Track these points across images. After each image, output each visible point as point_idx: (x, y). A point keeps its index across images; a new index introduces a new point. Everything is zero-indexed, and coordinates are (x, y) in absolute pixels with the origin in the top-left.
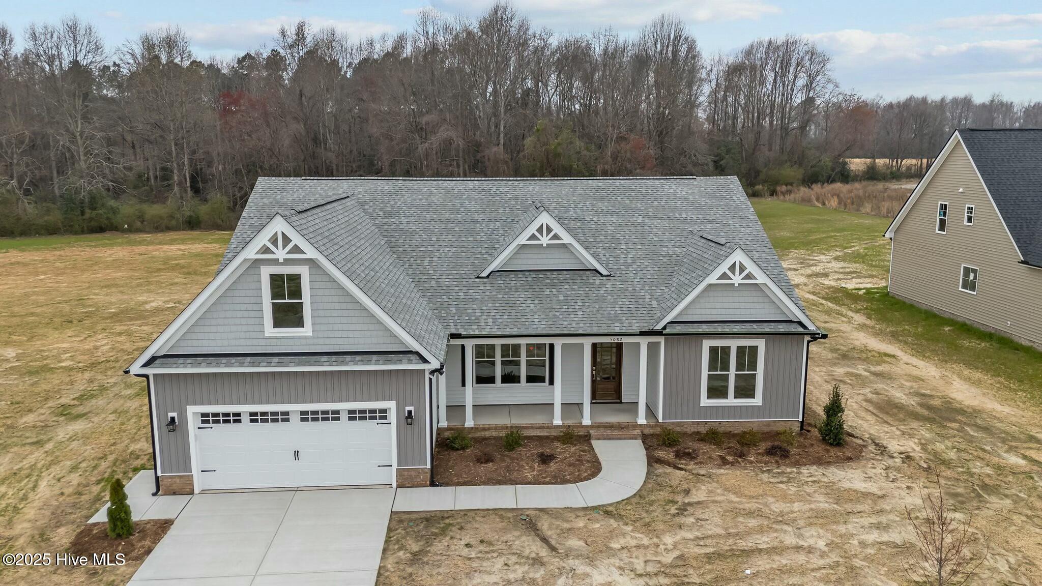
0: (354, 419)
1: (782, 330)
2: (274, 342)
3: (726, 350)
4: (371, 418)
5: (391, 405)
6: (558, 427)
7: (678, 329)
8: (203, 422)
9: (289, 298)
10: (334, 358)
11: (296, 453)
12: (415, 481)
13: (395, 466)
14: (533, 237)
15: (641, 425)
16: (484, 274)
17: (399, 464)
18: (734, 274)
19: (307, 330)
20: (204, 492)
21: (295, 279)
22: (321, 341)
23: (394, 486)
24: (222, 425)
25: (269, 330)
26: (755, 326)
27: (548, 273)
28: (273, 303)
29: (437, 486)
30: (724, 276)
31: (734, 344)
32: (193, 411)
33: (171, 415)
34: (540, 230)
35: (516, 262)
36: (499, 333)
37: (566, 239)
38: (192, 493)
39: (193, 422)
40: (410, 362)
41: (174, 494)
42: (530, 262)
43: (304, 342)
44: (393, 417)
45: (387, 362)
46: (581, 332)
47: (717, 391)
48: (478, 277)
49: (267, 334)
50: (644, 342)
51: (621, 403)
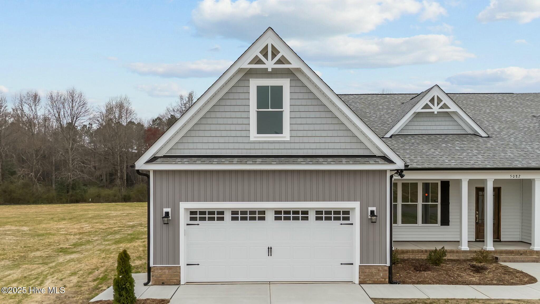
0: (321, 219)
2: (257, 146)
4: (336, 219)
5: (356, 205)
6: (465, 252)
8: (192, 219)
9: (271, 108)
10: (309, 159)
11: (270, 249)
12: (375, 278)
13: (357, 263)
14: (427, 106)
15: (537, 251)
16: (388, 135)
17: (361, 261)
19: (286, 135)
20: (188, 283)
21: (278, 91)
22: (297, 146)
23: (357, 281)
24: (207, 222)
25: (254, 135)
27: (437, 136)
28: (258, 112)
29: (396, 283)
32: (184, 206)
33: (165, 210)
34: (432, 100)
37: (453, 108)
38: (178, 283)
39: (184, 218)
41: (163, 284)
43: (282, 146)
44: (356, 217)
45: (356, 163)
48: (383, 138)
49: (252, 139)
50: (538, 178)
51: (500, 241)
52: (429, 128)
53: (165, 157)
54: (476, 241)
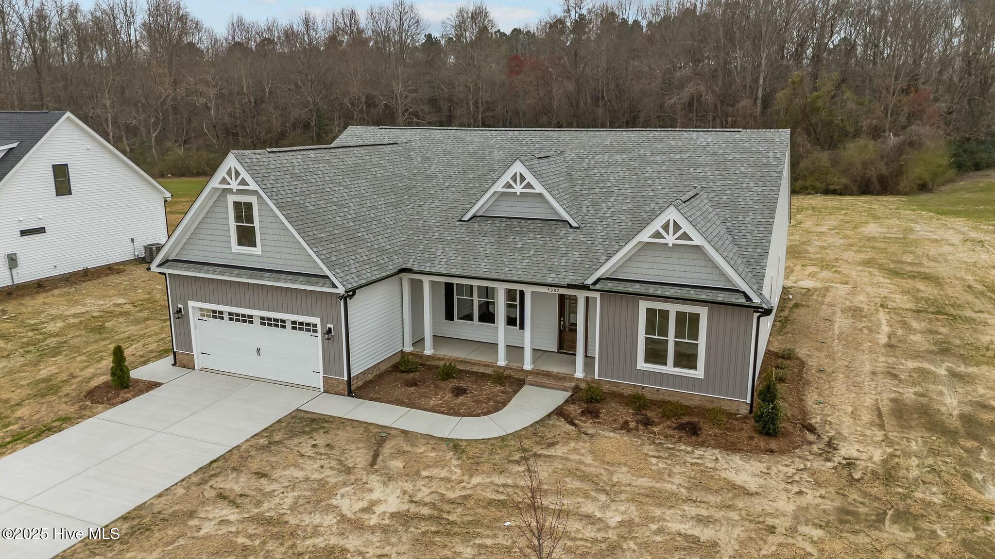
0: (296, 328)
1: (720, 299)
2: (238, 257)
3: (665, 314)
4: (308, 330)
5: (317, 320)
6: (502, 367)
8: (200, 315)
9: (246, 223)
11: (258, 350)
12: (336, 389)
13: (322, 374)
14: (508, 185)
15: (577, 379)
16: (466, 218)
18: (668, 233)
19: (258, 250)
20: (203, 369)
21: (249, 206)
22: (267, 260)
23: (322, 390)
24: (212, 319)
25: (236, 248)
26: (692, 291)
28: (237, 226)
29: (353, 397)
30: (657, 235)
31: (673, 309)
32: (192, 305)
33: (179, 306)
34: (514, 178)
35: (496, 208)
36: (445, 272)
37: (539, 188)
38: (193, 368)
39: (193, 314)
40: (324, 285)
41: (184, 367)
42: (509, 209)
43: (253, 259)
44: (319, 331)
45: (308, 283)
46: (515, 279)
47: (655, 354)
48: (460, 221)
49: (234, 250)
50: (581, 295)
51: (587, 356)
52: (517, 209)
53: (174, 260)
54: (558, 352)
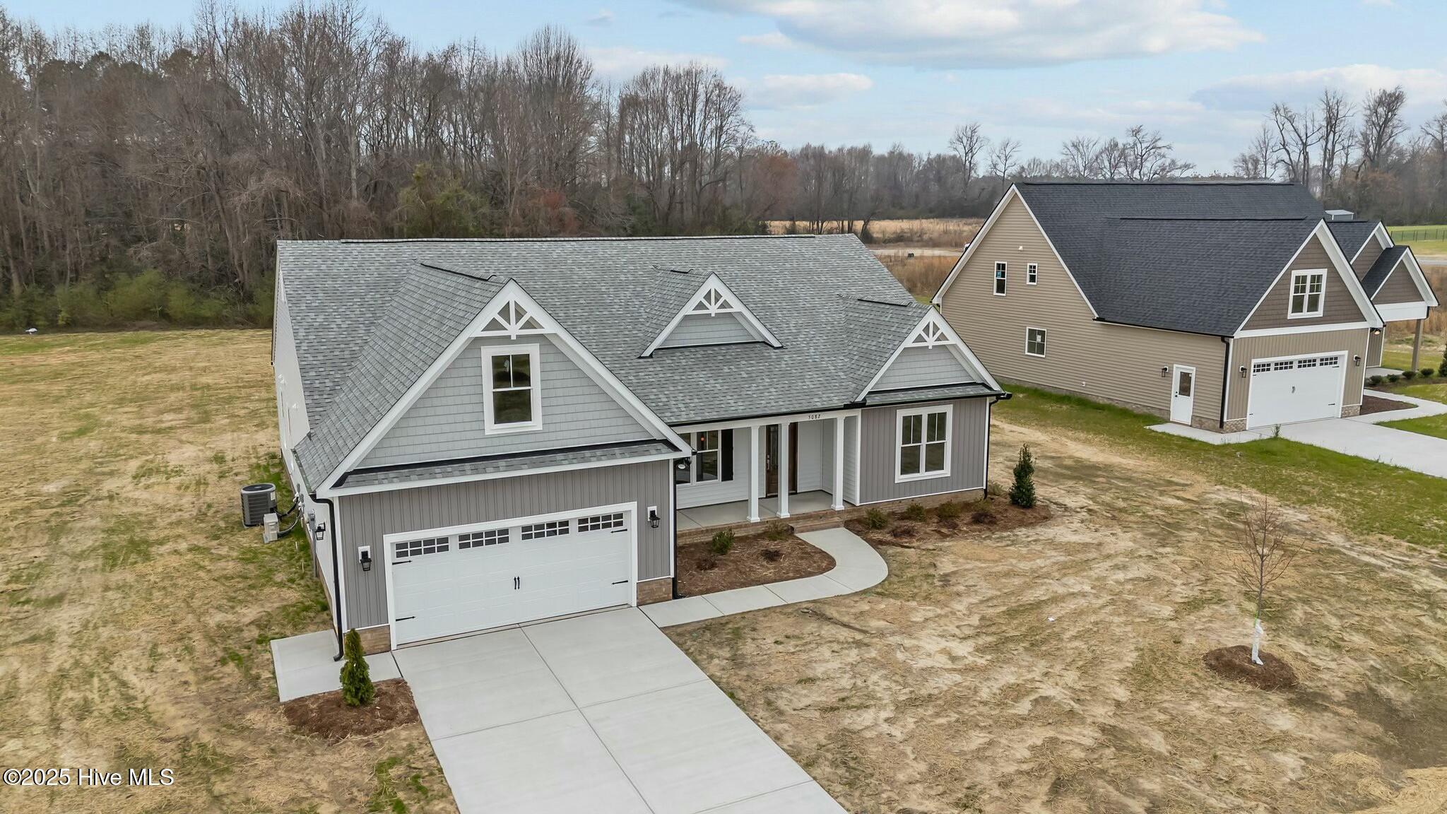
0: (585, 529)
1: (972, 393)
2: (496, 442)
3: (918, 419)
4: (605, 526)
5: (632, 507)
6: (756, 524)
7: (877, 399)
8: (399, 555)
9: (515, 386)
10: (571, 455)
11: (517, 580)
12: (656, 596)
13: (634, 580)
14: (700, 306)
15: (839, 512)
16: (647, 353)
17: (640, 577)
18: (928, 335)
19: (536, 422)
20: (402, 646)
21: (523, 361)
22: (553, 436)
23: (635, 604)
24: (423, 557)
25: (491, 427)
26: (946, 390)
27: (716, 348)
28: (495, 393)
29: (681, 597)
30: (919, 338)
31: (924, 412)
32: (390, 540)
33: (362, 549)
34: (708, 297)
35: (678, 337)
36: (699, 418)
37: (737, 307)
38: (388, 649)
39: (389, 554)
40: (659, 452)
42: (694, 336)
43: (525, 439)
44: (632, 522)
45: (633, 454)
47: (910, 465)
48: (640, 358)
49: (487, 433)
50: (840, 417)
51: (796, 493)
52: (703, 335)
53: (356, 472)
54: (767, 497)
